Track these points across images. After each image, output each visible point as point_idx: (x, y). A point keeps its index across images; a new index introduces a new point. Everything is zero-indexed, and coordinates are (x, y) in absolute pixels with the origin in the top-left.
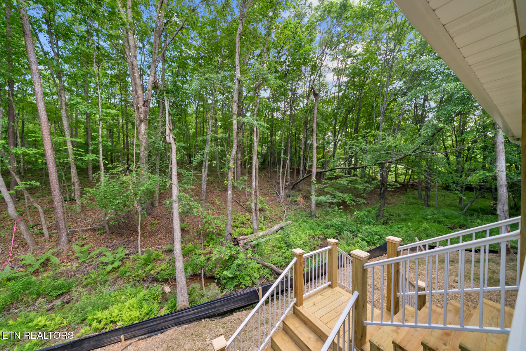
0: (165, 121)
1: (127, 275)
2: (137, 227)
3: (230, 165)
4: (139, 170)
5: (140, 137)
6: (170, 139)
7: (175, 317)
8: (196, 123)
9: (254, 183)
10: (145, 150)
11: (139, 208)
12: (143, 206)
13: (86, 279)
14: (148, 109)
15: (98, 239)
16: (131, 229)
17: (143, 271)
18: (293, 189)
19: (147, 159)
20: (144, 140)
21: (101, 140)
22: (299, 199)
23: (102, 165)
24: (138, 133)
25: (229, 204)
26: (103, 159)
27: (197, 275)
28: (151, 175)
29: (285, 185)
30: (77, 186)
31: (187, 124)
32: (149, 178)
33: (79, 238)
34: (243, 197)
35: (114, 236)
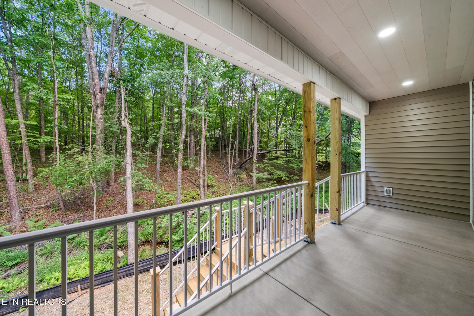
0: (121, 108)
1: (82, 245)
2: (93, 203)
3: (180, 147)
4: (95, 151)
5: (96, 121)
6: (126, 123)
7: (126, 269)
8: (153, 108)
9: (202, 163)
10: (101, 132)
11: (95, 186)
12: (99, 183)
13: (41, 250)
14: (104, 96)
15: (52, 215)
16: (87, 206)
17: (98, 241)
18: (240, 168)
19: (103, 141)
20: (100, 124)
21: (57, 123)
22: (244, 176)
23: (58, 146)
24: (94, 117)
25: (179, 180)
26: (59, 141)
27: (148, 242)
28: (106, 156)
29: (234, 165)
30: (29, 166)
31: (145, 108)
32: (105, 158)
33: (32, 215)
34: (195, 176)
35: (69, 213)
